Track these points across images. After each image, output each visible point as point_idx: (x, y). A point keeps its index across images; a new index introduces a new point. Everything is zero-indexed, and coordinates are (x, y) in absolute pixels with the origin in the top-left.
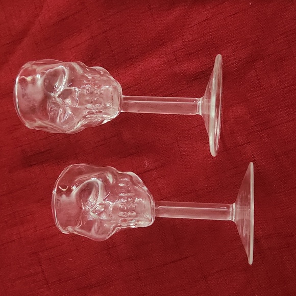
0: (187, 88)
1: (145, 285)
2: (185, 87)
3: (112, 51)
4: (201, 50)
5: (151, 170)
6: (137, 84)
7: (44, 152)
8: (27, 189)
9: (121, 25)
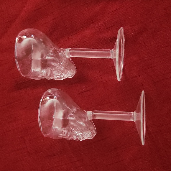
0: (106, 46)
1: (83, 154)
2: (105, 46)
3: (65, 26)
4: (114, 26)
5: (86, 91)
6: (79, 44)
7: (27, 82)
8: (17, 102)
9: (70, 12)
